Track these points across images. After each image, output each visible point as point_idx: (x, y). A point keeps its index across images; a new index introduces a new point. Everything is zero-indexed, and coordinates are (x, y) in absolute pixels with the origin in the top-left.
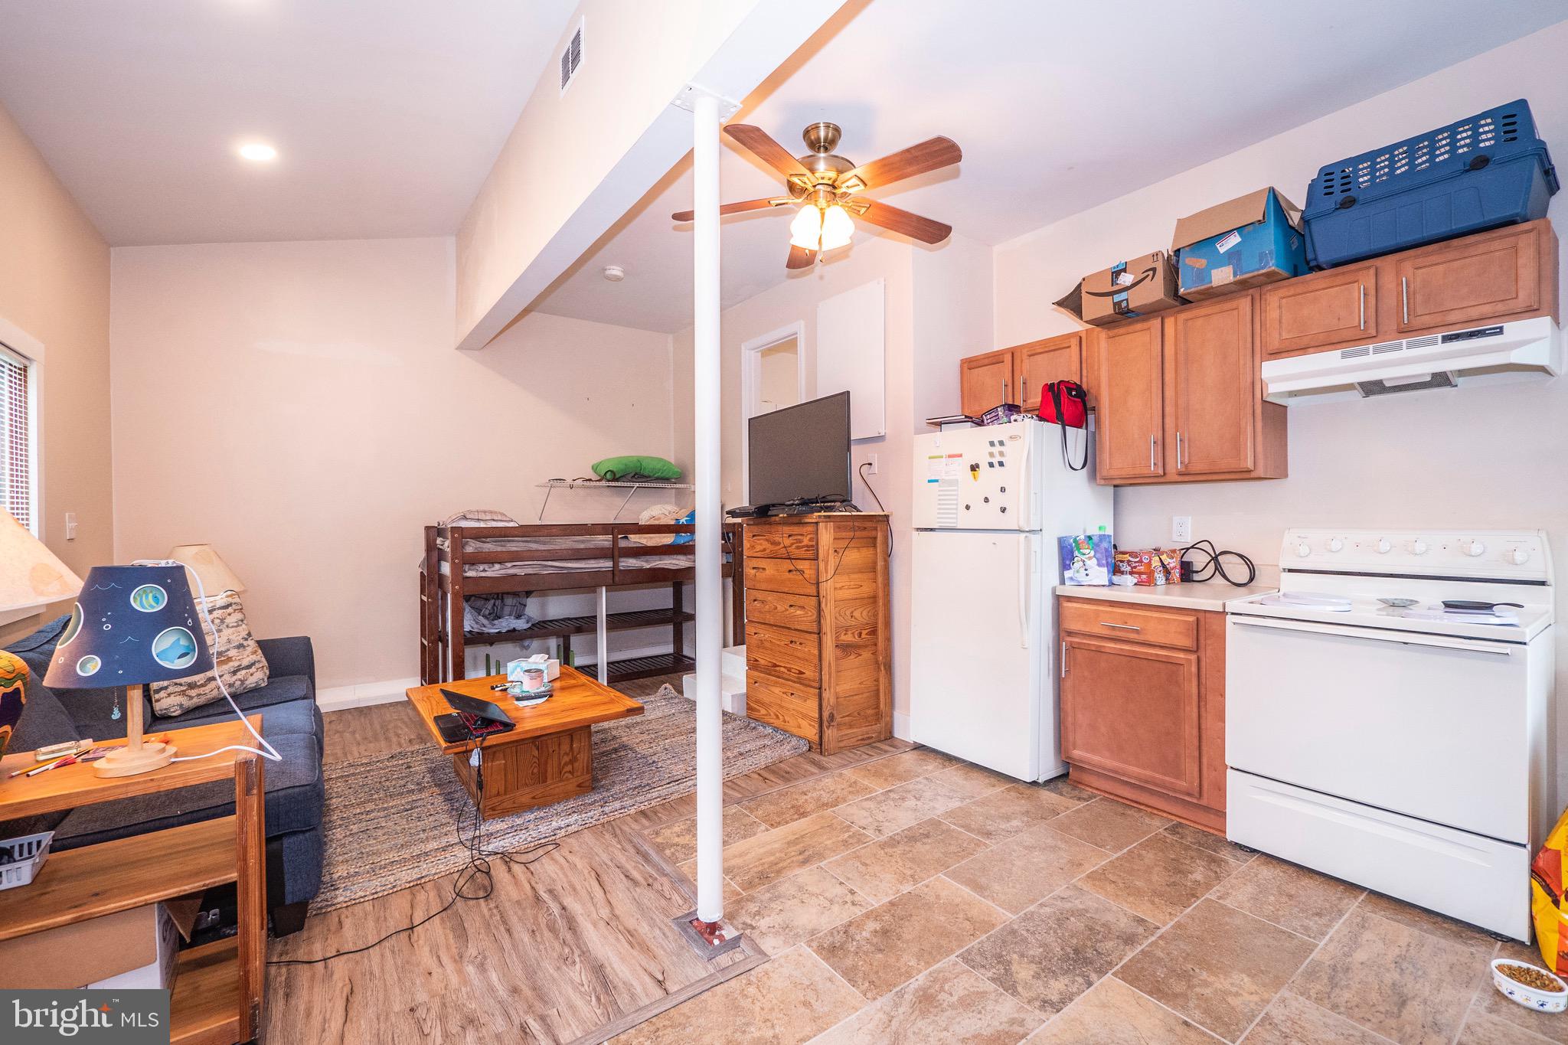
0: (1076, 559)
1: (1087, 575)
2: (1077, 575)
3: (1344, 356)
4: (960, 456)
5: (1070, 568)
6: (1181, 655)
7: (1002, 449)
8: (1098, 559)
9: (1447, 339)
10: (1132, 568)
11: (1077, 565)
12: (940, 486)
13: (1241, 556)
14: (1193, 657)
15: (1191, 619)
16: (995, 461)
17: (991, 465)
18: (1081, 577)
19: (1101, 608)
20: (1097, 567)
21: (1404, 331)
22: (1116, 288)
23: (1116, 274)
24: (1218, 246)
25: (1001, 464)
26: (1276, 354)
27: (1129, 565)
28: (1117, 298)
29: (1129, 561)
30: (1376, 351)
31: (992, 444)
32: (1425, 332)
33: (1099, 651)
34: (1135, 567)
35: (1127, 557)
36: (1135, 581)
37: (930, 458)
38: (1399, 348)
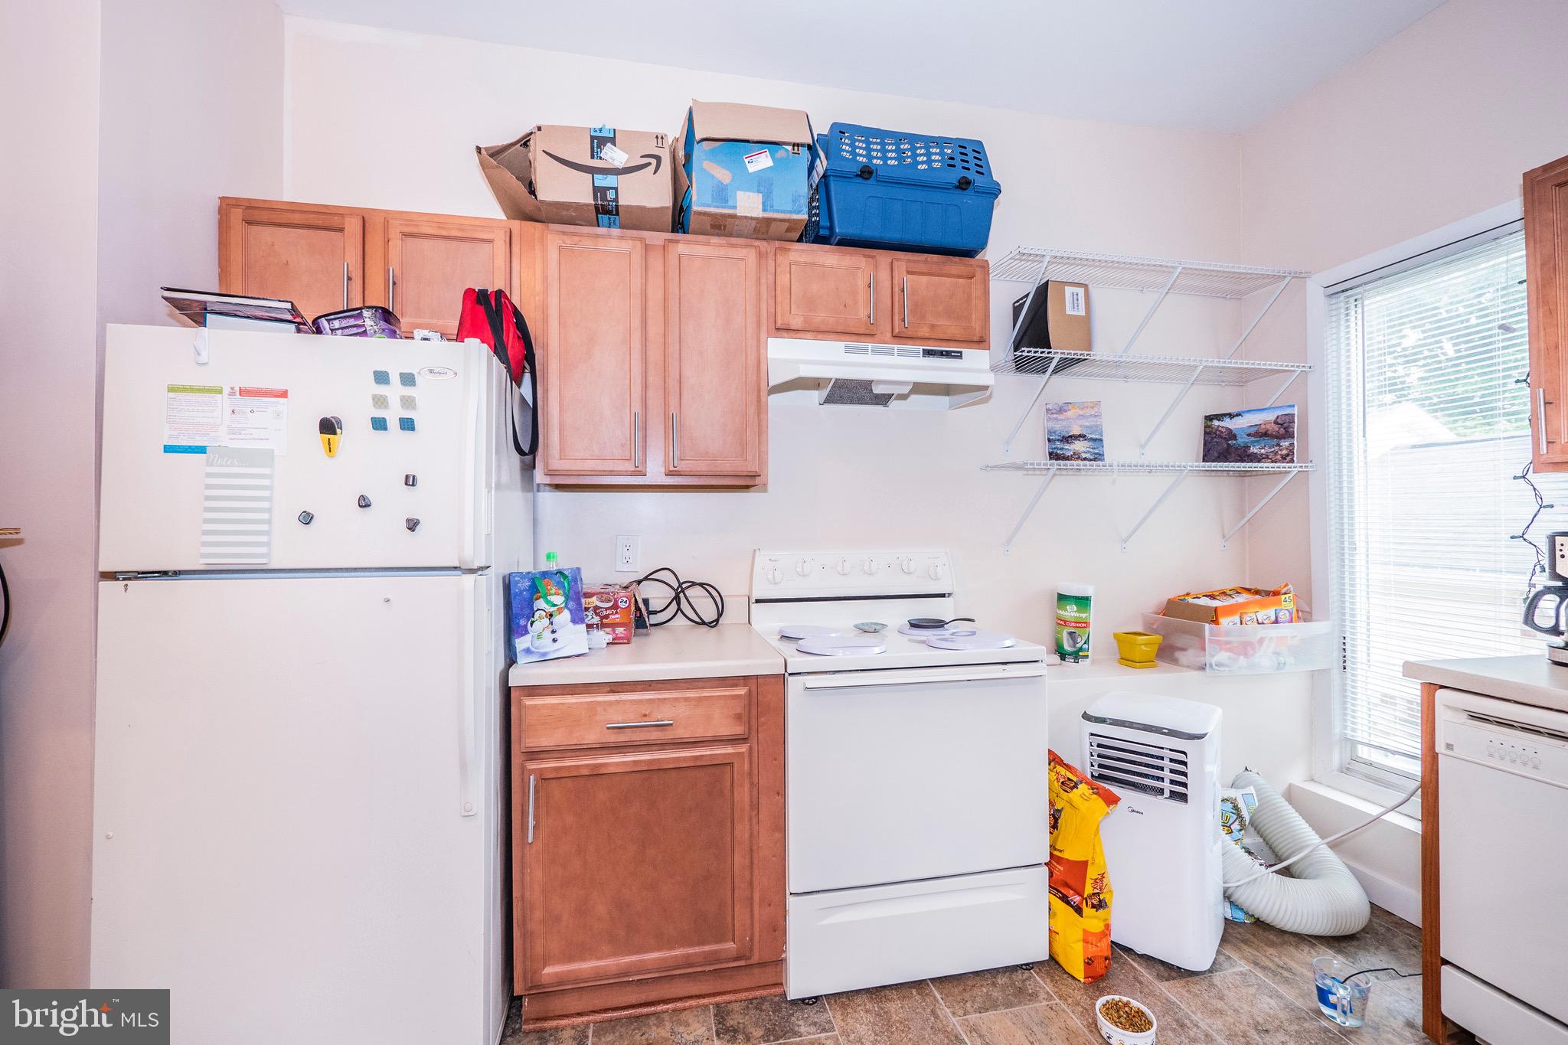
0: (537, 615)
1: (554, 640)
2: (537, 643)
3: (848, 350)
4: (284, 394)
5: (527, 632)
6: (729, 750)
7: (408, 391)
8: (571, 611)
9: (928, 353)
10: (603, 618)
11: (540, 624)
12: (209, 464)
13: (701, 585)
14: (743, 749)
15: (742, 691)
16: (392, 416)
17: (379, 424)
18: (545, 644)
19: (600, 698)
20: (571, 624)
21: (899, 337)
22: (596, 163)
23: (599, 141)
24: (746, 161)
25: (407, 425)
26: (783, 330)
27: (597, 614)
28: (602, 181)
29: (596, 608)
30: (875, 352)
31: (381, 378)
32: (910, 342)
33: (596, 775)
34: (606, 617)
35: (594, 601)
36: (609, 638)
37: (172, 389)
38: (891, 353)
